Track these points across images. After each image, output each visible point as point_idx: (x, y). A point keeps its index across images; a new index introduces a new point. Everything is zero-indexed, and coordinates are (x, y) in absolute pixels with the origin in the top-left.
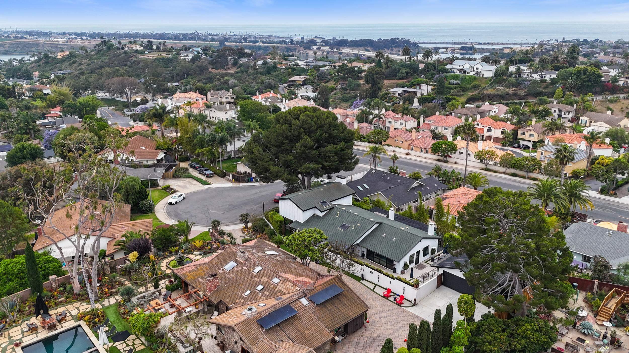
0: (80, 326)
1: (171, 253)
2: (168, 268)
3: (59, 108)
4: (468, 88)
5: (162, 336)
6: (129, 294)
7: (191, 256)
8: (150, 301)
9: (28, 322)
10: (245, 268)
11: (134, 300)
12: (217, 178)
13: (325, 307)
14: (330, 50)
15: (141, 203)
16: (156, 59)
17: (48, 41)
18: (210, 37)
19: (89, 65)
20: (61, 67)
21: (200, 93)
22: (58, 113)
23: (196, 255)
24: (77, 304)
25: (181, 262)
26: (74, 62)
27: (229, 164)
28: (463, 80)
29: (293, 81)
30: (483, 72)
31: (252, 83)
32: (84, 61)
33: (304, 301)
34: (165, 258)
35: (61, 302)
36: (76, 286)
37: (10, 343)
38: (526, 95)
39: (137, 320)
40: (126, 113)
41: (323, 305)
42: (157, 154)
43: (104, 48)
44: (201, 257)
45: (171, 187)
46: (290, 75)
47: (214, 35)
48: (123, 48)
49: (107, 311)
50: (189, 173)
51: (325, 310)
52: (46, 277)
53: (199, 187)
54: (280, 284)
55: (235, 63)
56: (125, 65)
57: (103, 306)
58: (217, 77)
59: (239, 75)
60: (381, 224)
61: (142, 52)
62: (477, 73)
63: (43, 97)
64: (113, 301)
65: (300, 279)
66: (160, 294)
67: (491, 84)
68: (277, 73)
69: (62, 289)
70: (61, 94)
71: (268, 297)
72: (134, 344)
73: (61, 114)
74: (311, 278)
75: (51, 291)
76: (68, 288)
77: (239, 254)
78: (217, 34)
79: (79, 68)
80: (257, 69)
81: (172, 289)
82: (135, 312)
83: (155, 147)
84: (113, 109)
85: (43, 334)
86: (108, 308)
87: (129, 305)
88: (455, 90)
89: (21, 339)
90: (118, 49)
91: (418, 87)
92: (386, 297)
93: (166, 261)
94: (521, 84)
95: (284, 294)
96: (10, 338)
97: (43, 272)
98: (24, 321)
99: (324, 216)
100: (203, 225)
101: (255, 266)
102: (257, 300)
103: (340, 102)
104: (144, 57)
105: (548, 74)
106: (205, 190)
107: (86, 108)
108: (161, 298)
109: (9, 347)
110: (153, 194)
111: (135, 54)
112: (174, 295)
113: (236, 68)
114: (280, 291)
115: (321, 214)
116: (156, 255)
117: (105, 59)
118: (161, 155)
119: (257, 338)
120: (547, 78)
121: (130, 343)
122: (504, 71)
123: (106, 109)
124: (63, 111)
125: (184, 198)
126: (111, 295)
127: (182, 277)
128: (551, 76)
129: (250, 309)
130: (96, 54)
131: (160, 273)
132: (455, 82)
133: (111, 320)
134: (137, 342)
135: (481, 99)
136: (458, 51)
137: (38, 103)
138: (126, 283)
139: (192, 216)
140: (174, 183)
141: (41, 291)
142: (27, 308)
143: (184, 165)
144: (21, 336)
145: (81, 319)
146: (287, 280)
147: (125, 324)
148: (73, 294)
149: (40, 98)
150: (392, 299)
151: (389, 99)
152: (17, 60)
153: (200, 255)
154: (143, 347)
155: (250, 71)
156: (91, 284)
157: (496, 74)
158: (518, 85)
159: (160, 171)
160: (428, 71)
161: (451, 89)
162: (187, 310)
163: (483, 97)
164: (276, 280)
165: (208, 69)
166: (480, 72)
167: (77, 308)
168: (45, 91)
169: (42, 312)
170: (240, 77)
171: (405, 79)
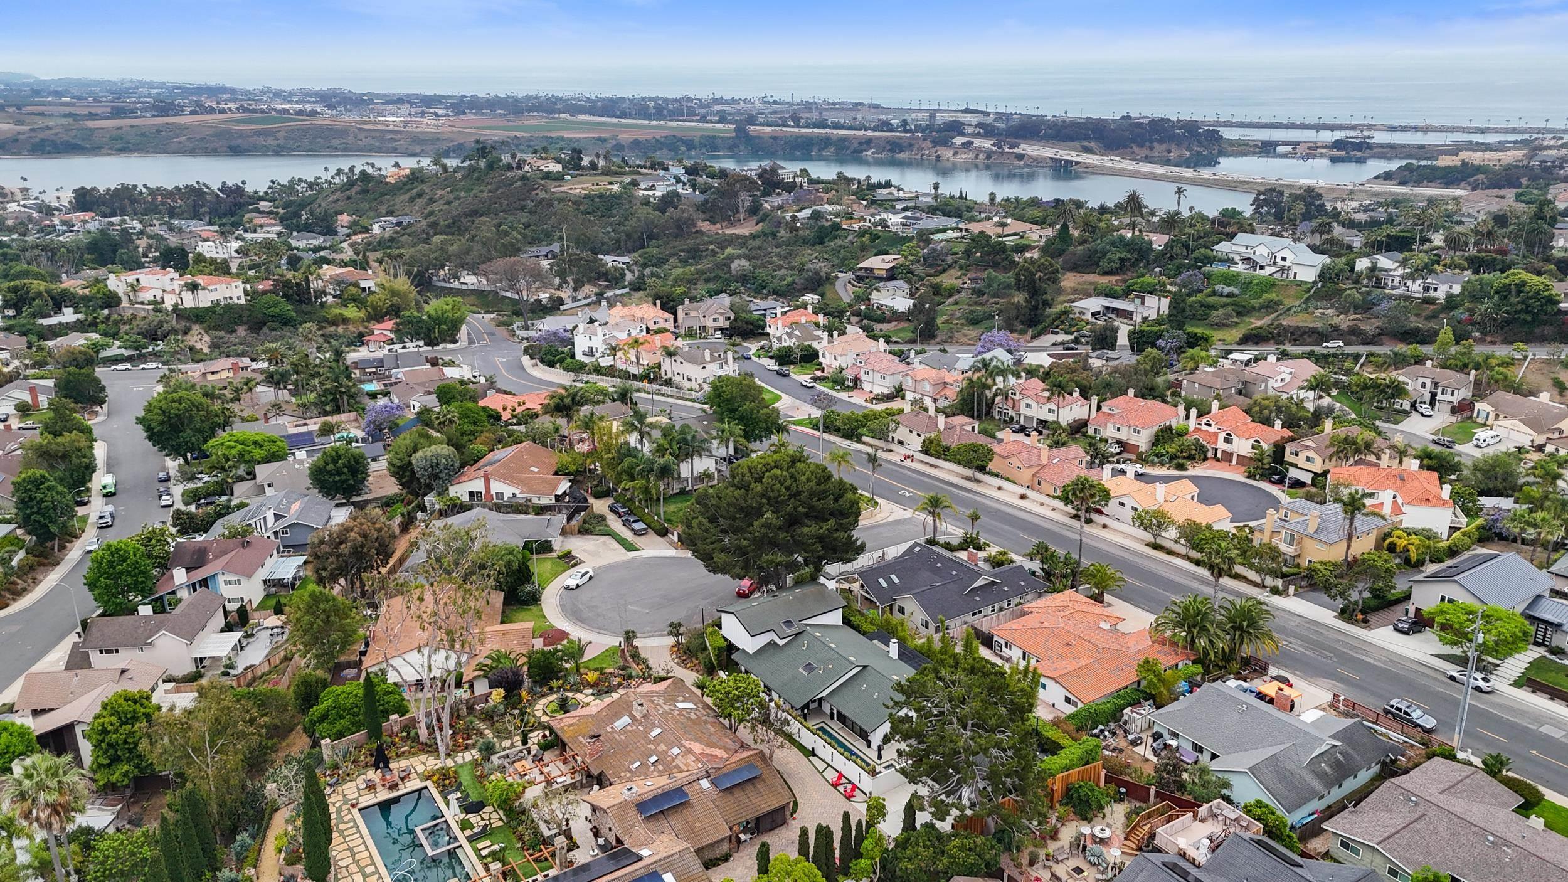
0: (426, 787)
1: (551, 689)
2: (545, 713)
3: (390, 324)
4: (1253, 308)
5: (523, 812)
6: (488, 750)
7: (579, 696)
8: (514, 762)
9: (363, 776)
10: (641, 728)
11: (494, 758)
12: (652, 537)
13: (732, 793)
14: (994, 149)
15: (520, 588)
16: (586, 197)
17: (365, 123)
18: (718, 108)
19: (449, 203)
20: (393, 205)
21: (662, 308)
22: (388, 333)
23: (587, 696)
24: (423, 757)
25: (564, 706)
26: (420, 195)
27: (679, 505)
28: (1247, 285)
29: (866, 269)
30: (1295, 269)
31: (780, 267)
32: (440, 192)
33: (705, 784)
34: (543, 696)
35: (403, 753)
36: (423, 733)
37: (345, 803)
38: (1379, 334)
39: (494, 787)
40: (518, 332)
41: (729, 790)
42: (557, 484)
43: (482, 164)
44: (593, 698)
45: (573, 553)
46: (864, 251)
47: (727, 102)
48: (519, 167)
49: (460, 770)
50: (606, 526)
51: (731, 798)
52: (386, 714)
53: (619, 554)
54: (680, 757)
55: (754, 210)
56: (523, 208)
57: (456, 762)
58: (711, 247)
59: (758, 242)
60: (865, 667)
61: (559, 177)
62: (1282, 269)
63: (359, 298)
64: (468, 756)
65: (709, 751)
66: (529, 753)
67: (1308, 299)
68: (839, 242)
69: (404, 734)
70: (394, 293)
71: (661, 774)
72: (490, 819)
73: (393, 336)
74: (726, 750)
75: (390, 736)
76: (412, 734)
77: (636, 706)
78: (734, 101)
79: (429, 209)
80: (797, 229)
81: (545, 747)
82: (493, 777)
83: (554, 470)
84: (492, 320)
85: (384, 795)
86: (461, 766)
87: (487, 766)
88: (1221, 312)
89: (357, 799)
90: (509, 167)
91: (1137, 301)
92: (835, 785)
93: (543, 701)
94: (1374, 304)
95: (681, 771)
96: (344, 796)
97: (381, 708)
98: (359, 775)
99: (785, 645)
100: (614, 633)
101: (654, 726)
102: (646, 776)
103: (962, 325)
104: (562, 189)
105: (1443, 283)
106: (629, 561)
107: (439, 325)
108: (530, 758)
109: (344, 808)
110: (539, 567)
111: (543, 182)
112: (548, 756)
113: (754, 222)
114: (677, 767)
115: (781, 643)
116: (530, 691)
117: (482, 191)
118: (564, 486)
119: (632, 826)
120: (1441, 294)
121: (486, 816)
122: (1342, 270)
123: (477, 320)
124: (396, 331)
125: (591, 578)
126: (466, 748)
127: (559, 733)
128: (1451, 288)
129: (630, 789)
130: (464, 177)
131: (532, 720)
132: (1227, 290)
133: (465, 783)
134: (495, 815)
135: (1273, 338)
136: (1323, 151)
137: (351, 312)
138: (487, 732)
139: (599, 615)
140: (578, 545)
141: (379, 737)
142: (362, 758)
143: (600, 506)
144: (357, 795)
145: (428, 778)
146: (690, 751)
147: (482, 790)
148: (419, 742)
149: (354, 300)
150: (841, 788)
151: (1071, 326)
152: (306, 182)
153: (593, 694)
154: (500, 823)
155: (783, 233)
156: (441, 729)
157: (1325, 275)
158: (1366, 307)
159: (561, 519)
160: (1171, 258)
161: (1213, 307)
162: (559, 780)
163: (1279, 335)
164: (676, 751)
165: (694, 225)
166: (1289, 268)
167: (424, 763)
168: (363, 284)
169: (381, 765)
170: (760, 248)
171: (1118, 274)
